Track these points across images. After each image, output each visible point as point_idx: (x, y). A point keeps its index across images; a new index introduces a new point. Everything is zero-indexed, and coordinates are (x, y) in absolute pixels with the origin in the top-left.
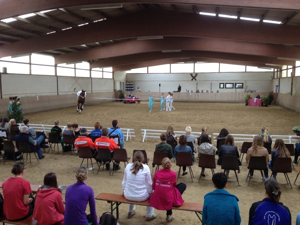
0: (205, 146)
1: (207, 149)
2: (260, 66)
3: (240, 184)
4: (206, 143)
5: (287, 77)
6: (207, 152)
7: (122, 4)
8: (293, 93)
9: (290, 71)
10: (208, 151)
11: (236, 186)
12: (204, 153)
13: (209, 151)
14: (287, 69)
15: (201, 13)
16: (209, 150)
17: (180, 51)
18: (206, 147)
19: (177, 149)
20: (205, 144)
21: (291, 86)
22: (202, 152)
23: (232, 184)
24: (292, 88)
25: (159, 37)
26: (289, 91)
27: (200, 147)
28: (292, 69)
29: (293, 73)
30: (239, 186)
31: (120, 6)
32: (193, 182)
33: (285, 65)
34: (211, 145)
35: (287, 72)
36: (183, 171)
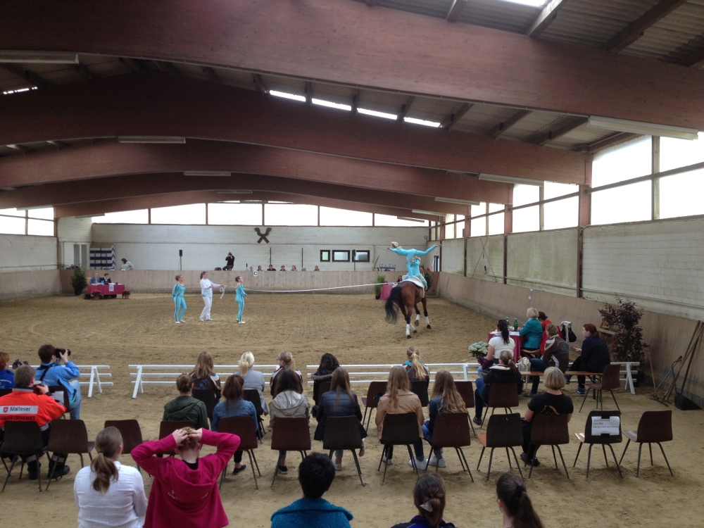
0: (285, 400)
1: (290, 407)
2: (402, 214)
3: (364, 482)
4: (287, 392)
5: (455, 239)
6: (291, 415)
7: (77, 56)
8: (469, 271)
9: (461, 226)
10: (291, 412)
11: (357, 488)
12: (284, 417)
13: (296, 412)
14: (455, 222)
15: (273, 93)
16: (294, 410)
17: (228, 174)
18: (288, 402)
19: (219, 411)
20: (285, 394)
21: (463, 256)
22: (281, 416)
23: (347, 483)
24: (465, 261)
25: (174, 140)
26: (460, 267)
27: (275, 401)
28: (464, 223)
29: (467, 231)
30: (364, 485)
31: (73, 59)
32: (257, 488)
33: (451, 213)
34: (299, 396)
35: (455, 227)
36: (234, 463)
